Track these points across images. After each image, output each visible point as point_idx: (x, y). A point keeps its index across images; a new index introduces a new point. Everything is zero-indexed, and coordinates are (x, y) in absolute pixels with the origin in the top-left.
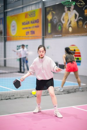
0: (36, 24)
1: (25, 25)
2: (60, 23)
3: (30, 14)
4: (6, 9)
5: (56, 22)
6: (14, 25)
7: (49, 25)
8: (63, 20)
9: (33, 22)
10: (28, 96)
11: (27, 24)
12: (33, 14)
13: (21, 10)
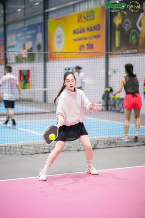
0: (95, 33)
1: (77, 34)
2: (135, 30)
3: (86, 16)
4: (48, 8)
5: (128, 29)
6: (59, 33)
7: (117, 33)
8: (140, 25)
9: (90, 29)
10: (78, 148)
11: (81, 32)
12: (90, 15)
13: (71, 10)
